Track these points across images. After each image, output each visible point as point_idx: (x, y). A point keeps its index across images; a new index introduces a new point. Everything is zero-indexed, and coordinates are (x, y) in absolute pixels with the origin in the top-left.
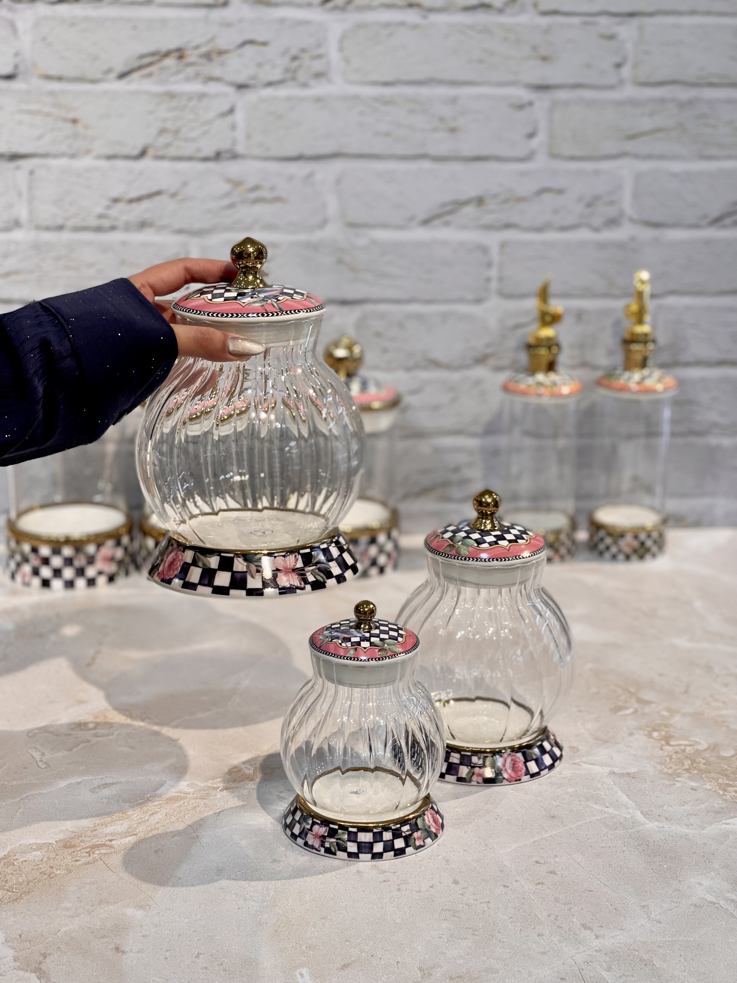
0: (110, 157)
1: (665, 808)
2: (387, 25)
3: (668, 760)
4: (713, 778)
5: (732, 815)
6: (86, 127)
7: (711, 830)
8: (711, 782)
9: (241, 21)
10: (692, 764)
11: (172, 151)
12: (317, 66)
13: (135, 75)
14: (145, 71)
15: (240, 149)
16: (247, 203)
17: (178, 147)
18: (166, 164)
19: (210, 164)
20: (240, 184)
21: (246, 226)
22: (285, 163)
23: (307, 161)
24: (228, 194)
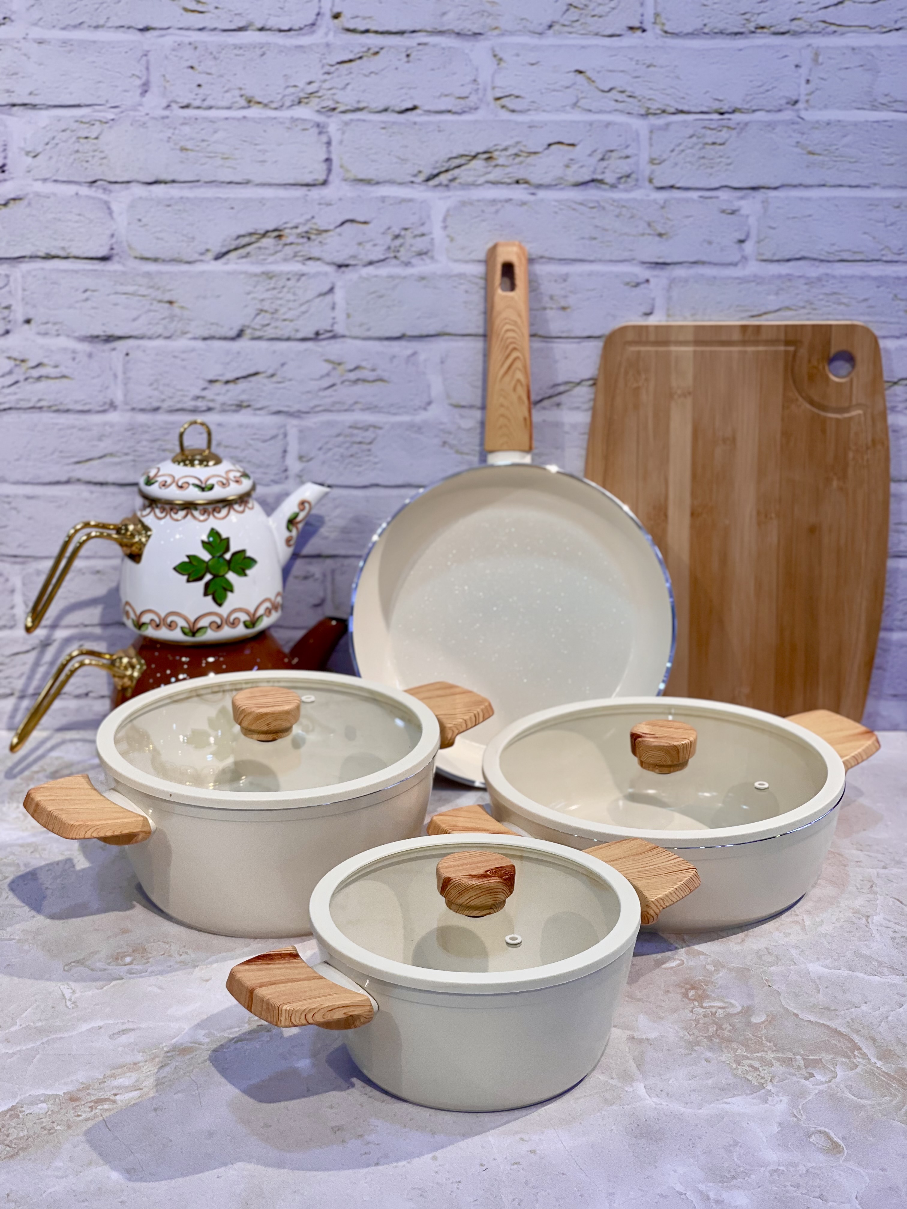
0: (207, 338)
1: (671, 1082)
2: (494, 201)
3: (694, 1025)
4: (733, 1049)
5: (736, 1093)
6: (182, 308)
7: (708, 1110)
8: (729, 1052)
9: (340, 199)
10: (717, 1030)
11: (270, 332)
12: (420, 244)
13: (233, 255)
14: (242, 251)
15: (339, 329)
16: (347, 383)
17: (276, 328)
18: (263, 344)
19: (309, 345)
20: (340, 364)
21: (346, 407)
22: (386, 343)
23: (409, 341)
24: (328, 375)
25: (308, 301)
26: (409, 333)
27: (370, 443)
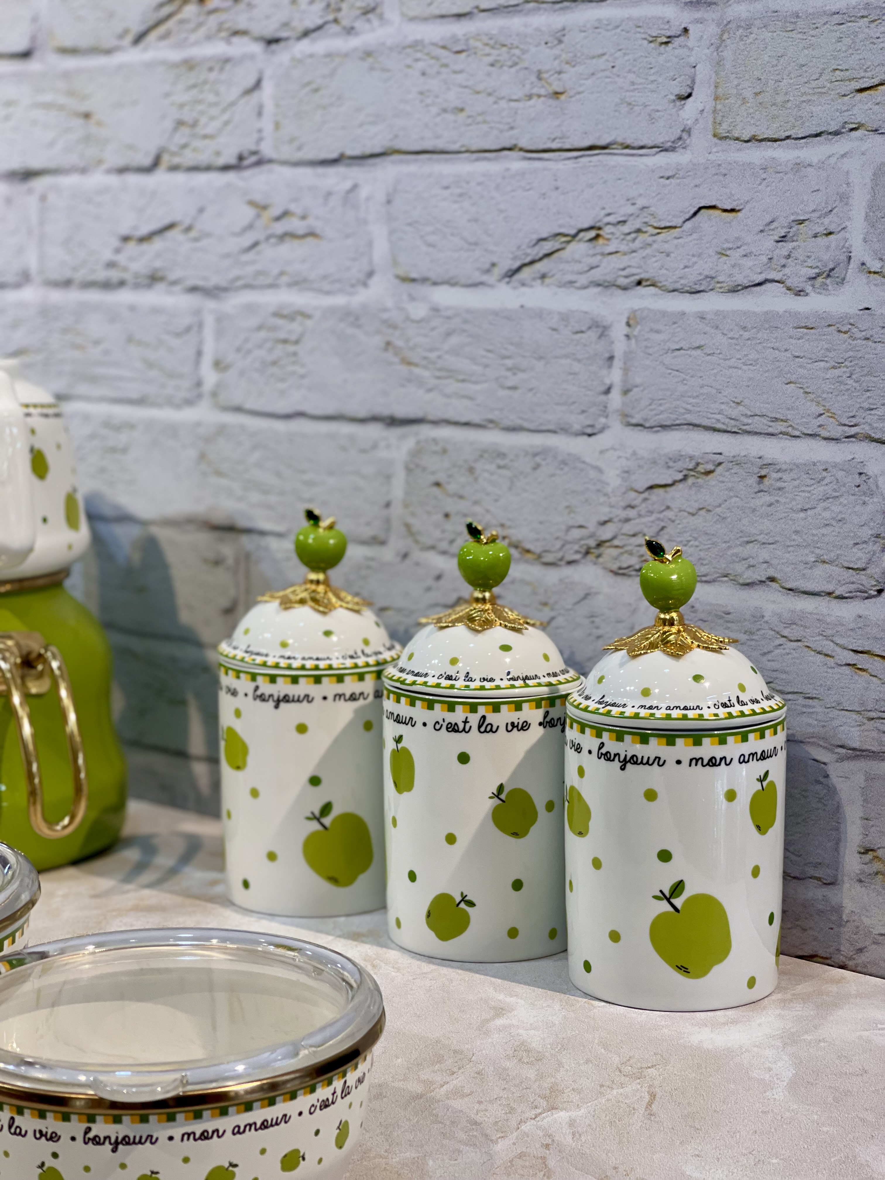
0: (122, 170)
6: (99, 124)
11: (189, 158)
13: (152, 37)
14: (162, 29)
15: (266, 148)
16: (273, 240)
17: (195, 150)
18: (180, 178)
19: (231, 177)
20: (265, 208)
21: (269, 281)
22: (321, 170)
23: (349, 165)
24: (250, 227)
25: (233, 104)
26: (349, 152)
27: (297, 342)
